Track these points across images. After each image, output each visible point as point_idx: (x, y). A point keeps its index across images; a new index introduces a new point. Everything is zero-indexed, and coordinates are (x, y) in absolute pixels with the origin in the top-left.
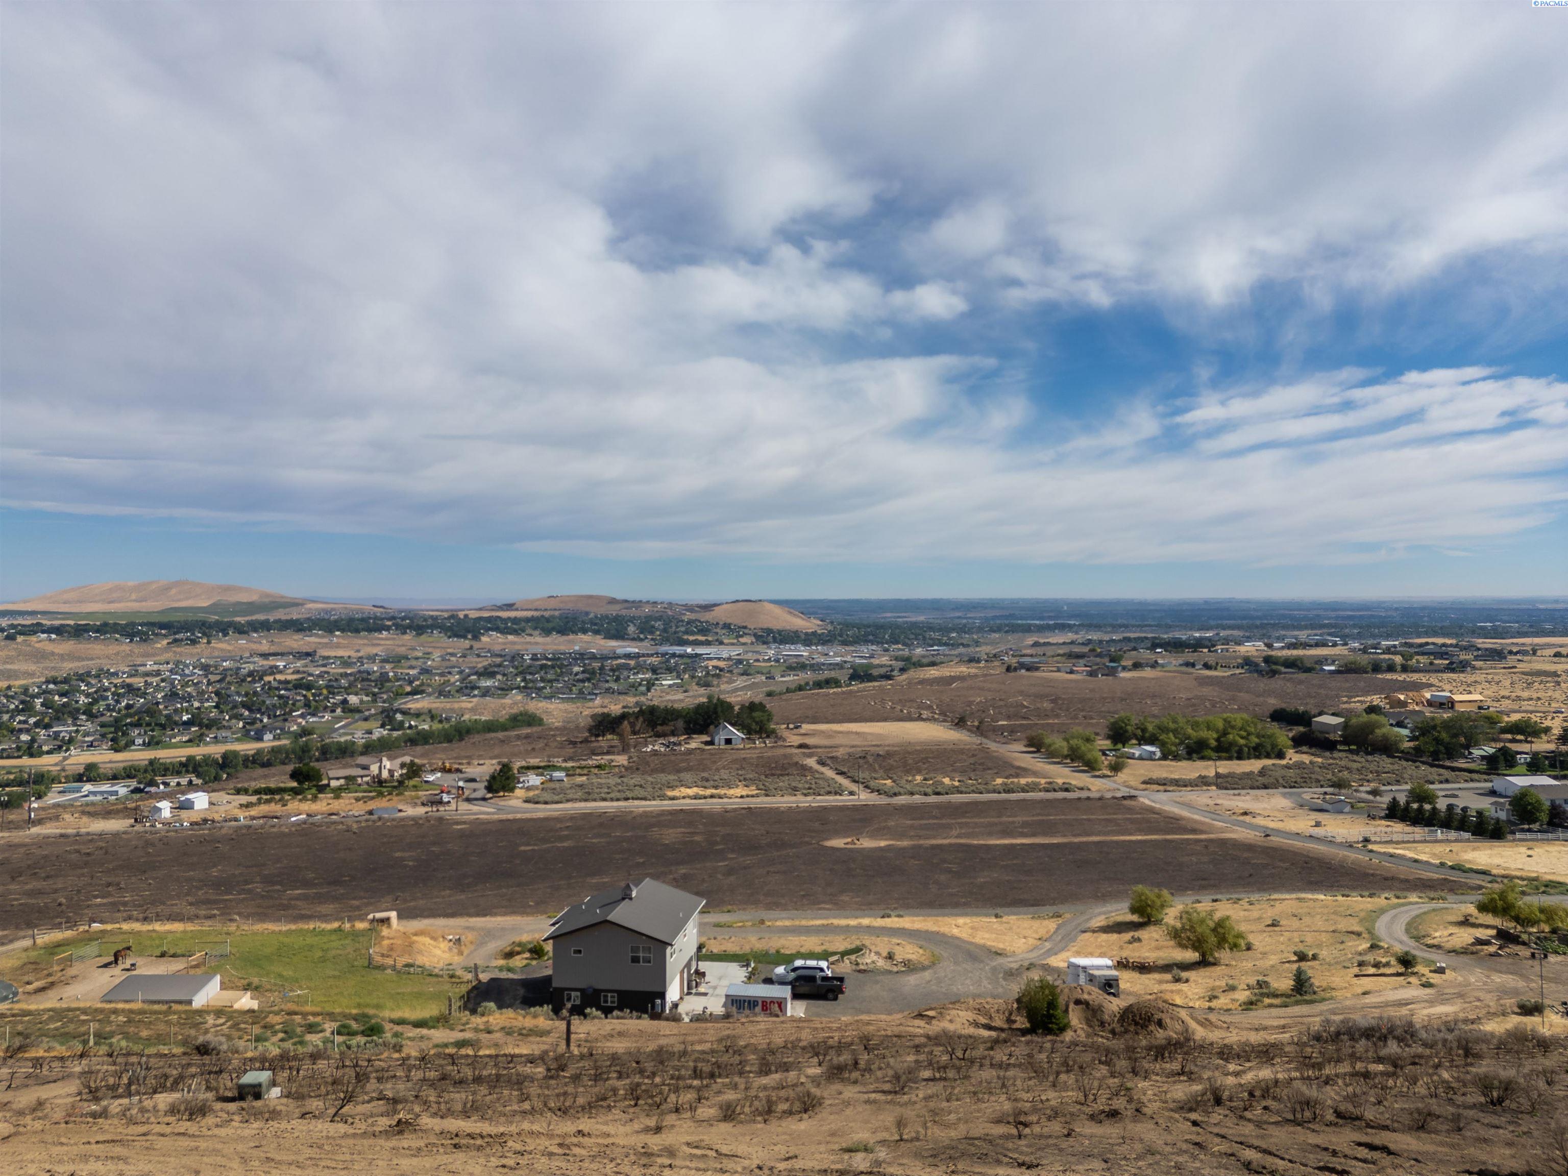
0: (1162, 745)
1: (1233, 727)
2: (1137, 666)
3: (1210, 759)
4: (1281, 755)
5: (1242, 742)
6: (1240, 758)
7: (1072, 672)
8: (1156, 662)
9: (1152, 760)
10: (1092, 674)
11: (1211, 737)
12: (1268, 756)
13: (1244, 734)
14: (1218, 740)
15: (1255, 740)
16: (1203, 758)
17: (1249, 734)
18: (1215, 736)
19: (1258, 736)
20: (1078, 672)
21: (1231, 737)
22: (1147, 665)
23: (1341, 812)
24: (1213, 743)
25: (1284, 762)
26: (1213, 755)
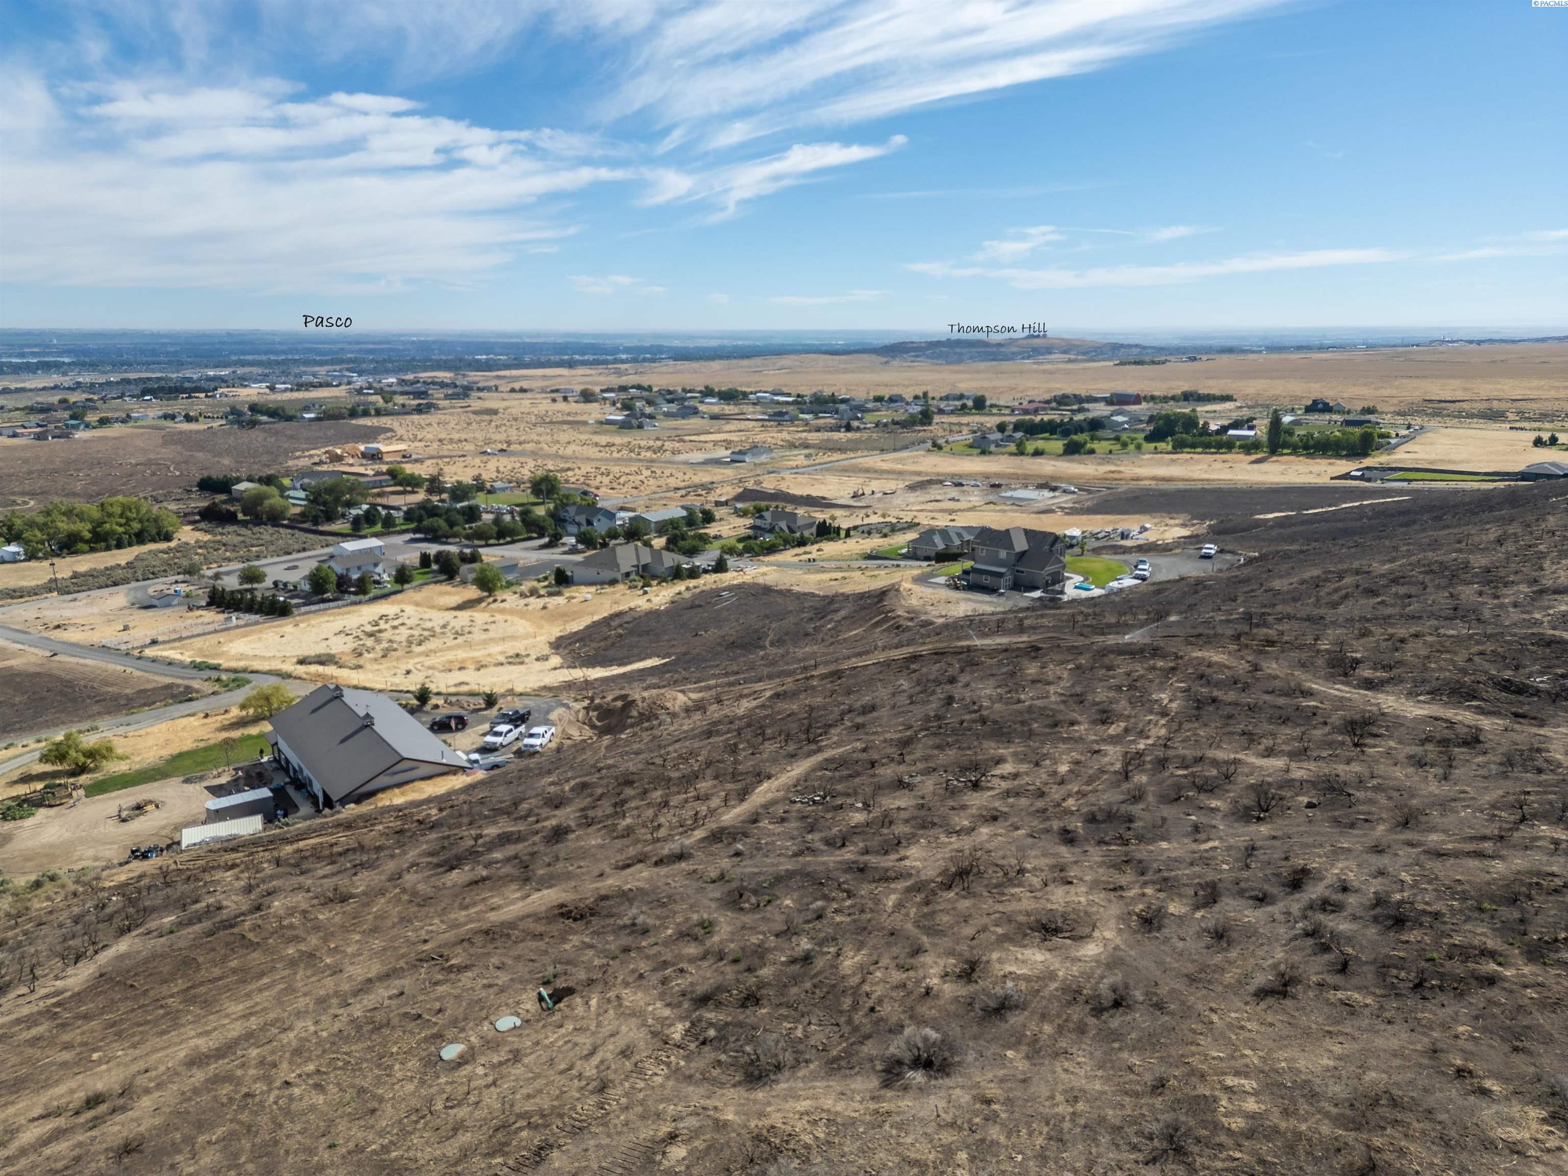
0: (26, 542)
1: (110, 515)
2: (103, 422)
3: (83, 552)
4: (168, 538)
5: (121, 529)
6: (119, 546)
7: (15, 435)
8: (128, 416)
9: (15, 561)
10: (39, 437)
11: (84, 529)
12: (153, 540)
13: (123, 521)
14: (93, 531)
15: (136, 526)
16: (76, 553)
17: (129, 520)
18: (89, 526)
19: (141, 521)
20: (23, 435)
21: (107, 526)
22: (117, 420)
23: (168, 605)
24: (88, 535)
25: (173, 544)
26: (86, 547)
